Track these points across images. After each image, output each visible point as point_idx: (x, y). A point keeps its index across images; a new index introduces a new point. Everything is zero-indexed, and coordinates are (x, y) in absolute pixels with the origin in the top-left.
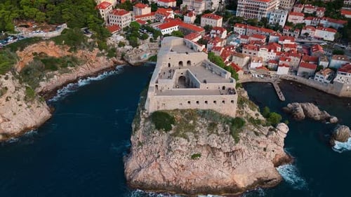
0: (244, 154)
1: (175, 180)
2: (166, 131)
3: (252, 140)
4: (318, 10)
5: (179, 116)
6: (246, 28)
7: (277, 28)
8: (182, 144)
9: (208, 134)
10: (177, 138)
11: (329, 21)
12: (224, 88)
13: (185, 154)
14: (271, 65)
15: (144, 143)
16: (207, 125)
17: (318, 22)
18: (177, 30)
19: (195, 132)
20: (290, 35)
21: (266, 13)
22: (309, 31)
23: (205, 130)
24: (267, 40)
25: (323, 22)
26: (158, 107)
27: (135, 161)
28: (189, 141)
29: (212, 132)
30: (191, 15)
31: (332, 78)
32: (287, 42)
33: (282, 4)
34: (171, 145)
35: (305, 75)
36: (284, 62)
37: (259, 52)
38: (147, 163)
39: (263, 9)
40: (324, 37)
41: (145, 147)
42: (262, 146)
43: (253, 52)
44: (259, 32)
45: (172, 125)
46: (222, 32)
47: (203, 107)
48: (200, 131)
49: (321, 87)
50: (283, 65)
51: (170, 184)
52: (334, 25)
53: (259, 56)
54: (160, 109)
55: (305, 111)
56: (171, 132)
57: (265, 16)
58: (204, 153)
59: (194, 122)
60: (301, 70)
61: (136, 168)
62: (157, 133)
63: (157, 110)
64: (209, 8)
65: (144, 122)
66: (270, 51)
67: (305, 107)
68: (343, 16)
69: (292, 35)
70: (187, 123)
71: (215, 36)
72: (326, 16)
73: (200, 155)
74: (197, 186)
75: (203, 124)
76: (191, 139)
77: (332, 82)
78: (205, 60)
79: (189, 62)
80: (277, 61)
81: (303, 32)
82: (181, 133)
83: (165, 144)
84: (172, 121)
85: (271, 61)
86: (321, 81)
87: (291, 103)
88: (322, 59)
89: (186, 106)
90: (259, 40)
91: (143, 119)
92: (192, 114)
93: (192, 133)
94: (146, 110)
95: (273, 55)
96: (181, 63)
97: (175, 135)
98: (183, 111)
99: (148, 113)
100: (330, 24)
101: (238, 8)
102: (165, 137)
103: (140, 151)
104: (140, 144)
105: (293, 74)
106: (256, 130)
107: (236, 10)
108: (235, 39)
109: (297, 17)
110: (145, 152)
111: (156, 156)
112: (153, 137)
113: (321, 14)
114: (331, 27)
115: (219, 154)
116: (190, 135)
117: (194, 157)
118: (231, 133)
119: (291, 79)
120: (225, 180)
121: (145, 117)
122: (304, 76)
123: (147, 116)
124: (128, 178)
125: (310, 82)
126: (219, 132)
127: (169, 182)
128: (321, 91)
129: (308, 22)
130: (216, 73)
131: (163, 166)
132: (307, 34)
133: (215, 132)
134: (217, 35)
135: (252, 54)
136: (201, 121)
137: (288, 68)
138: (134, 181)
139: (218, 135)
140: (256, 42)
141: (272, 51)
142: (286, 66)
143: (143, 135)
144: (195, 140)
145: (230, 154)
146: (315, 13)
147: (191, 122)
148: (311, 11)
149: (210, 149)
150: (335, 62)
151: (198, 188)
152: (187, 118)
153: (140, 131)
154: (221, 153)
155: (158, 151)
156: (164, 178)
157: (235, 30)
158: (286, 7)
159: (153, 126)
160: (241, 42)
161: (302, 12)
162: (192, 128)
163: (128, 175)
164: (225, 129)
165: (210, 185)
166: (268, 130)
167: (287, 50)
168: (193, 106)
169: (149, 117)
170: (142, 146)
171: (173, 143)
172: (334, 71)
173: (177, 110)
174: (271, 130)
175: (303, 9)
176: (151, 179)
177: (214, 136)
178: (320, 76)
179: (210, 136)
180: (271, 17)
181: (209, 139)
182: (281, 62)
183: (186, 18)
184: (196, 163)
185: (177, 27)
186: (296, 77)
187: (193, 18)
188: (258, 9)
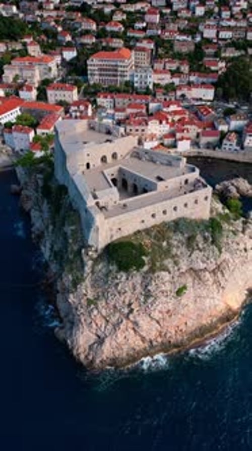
0: (230, 265)
1: (160, 335)
2: (138, 270)
3: (233, 242)
4: (182, 64)
5: (147, 241)
6: (112, 97)
7: (147, 92)
8: (165, 280)
9: (189, 253)
10: (156, 275)
11: (199, 76)
12: (186, 182)
13: (169, 293)
14: (167, 141)
15: (97, 298)
16: (184, 241)
17: (187, 79)
18: (19, 113)
19: (173, 257)
20: (165, 100)
21: (128, 74)
22: (185, 91)
23: (183, 249)
24: (147, 110)
25: (193, 78)
26: (112, 236)
27: (86, 332)
28: (170, 273)
29: (193, 249)
30: (30, 89)
31: (241, 144)
32: (173, 108)
33: (138, 61)
34: (149, 288)
35: (208, 146)
36: (182, 134)
37: (149, 127)
38: (110, 327)
39: (122, 69)
40: (201, 96)
41: (102, 303)
42: (242, 246)
43: (140, 128)
44: (133, 100)
45: (144, 258)
46: (87, 107)
47: (172, 216)
48: (179, 253)
49: (231, 157)
50: (182, 139)
51: (155, 343)
52: (205, 80)
53: (149, 132)
54: (115, 238)
55: (238, 189)
56: (146, 268)
57: (128, 79)
58: (189, 281)
59: (168, 243)
60: (204, 140)
61: (92, 342)
62: (123, 276)
63: (109, 241)
64: (46, 77)
65: (93, 267)
66: (161, 123)
67: (235, 184)
68: (209, 68)
69: (168, 99)
70: (160, 247)
71: (78, 114)
72: (192, 71)
73: (185, 287)
74: (189, 330)
75: (179, 242)
76: (171, 269)
77: (242, 148)
78: (135, 148)
79: (114, 156)
80: (172, 135)
81: (179, 93)
82: (158, 264)
83: (139, 289)
84: (141, 251)
85: (166, 136)
86: (230, 149)
87: (219, 184)
88: (220, 123)
89: (150, 222)
90: (139, 111)
91: (90, 263)
92: (162, 231)
93: (170, 260)
94: (91, 247)
95: (165, 128)
96: (104, 159)
97: (152, 270)
98: (147, 231)
99: (96, 251)
100: (201, 80)
101: (89, 72)
102: (137, 278)
103: (95, 312)
104: (90, 302)
105: (196, 147)
106: (231, 228)
107: (86, 75)
108: (104, 114)
109: (163, 76)
110: (104, 312)
111: (126, 311)
112: (117, 284)
113: (185, 68)
114: (203, 83)
115: (205, 276)
116: (169, 263)
117: (179, 292)
118: (213, 242)
119: (196, 154)
120: (217, 308)
121: (91, 259)
122: (208, 148)
123: (95, 256)
124: (85, 363)
125: (218, 154)
126: (201, 246)
127: (151, 342)
128: (233, 161)
129: (176, 81)
130: (162, 164)
131: (141, 323)
132: (183, 96)
133: (196, 248)
134: (81, 112)
135: (140, 131)
136: (176, 239)
137: (189, 142)
138: (98, 361)
139: (201, 251)
140: (137, 115)
141: (164, 122)
142: (188, 139)
143: (93, 286)
144: (176, 268)
145: (216, 270)
146: (178, 68)
147: (165, 244)
148: (174, 66)
149: (194, 274)
150: (235, 123)
151: (191, 333)
152: (158, 240)
153: (88, 282)
154: (207, 273)
155: (127, 302)
156: (143, 339)
157: (99, 103)
158: (143, 65)
159: (113, 268)
160: (116, 118)
161: (164, 68)
162: (167, 253)
163: (82, 357)
164: (205, 239)
165: (204, 322)
166: (241, 225)
167: (177, 118)
168: (160, 219)
169: (100, 256)
170: (96, 304)
171: (153, 283)
172: (240, 134)
173: (139, 232)
174: (245, 223)
175: (165, 65)
176: (125, 348)
177: (196, 253)
178: (229, 143)
179: (193, 256)
180: (136, 79)
181: (192, 260)
182: (178, 135)
183: (23, 94)
184: (184, 300)
185: (18, 109)
186: (200, 150)
187: (34, 93)
188: (116, 70)
